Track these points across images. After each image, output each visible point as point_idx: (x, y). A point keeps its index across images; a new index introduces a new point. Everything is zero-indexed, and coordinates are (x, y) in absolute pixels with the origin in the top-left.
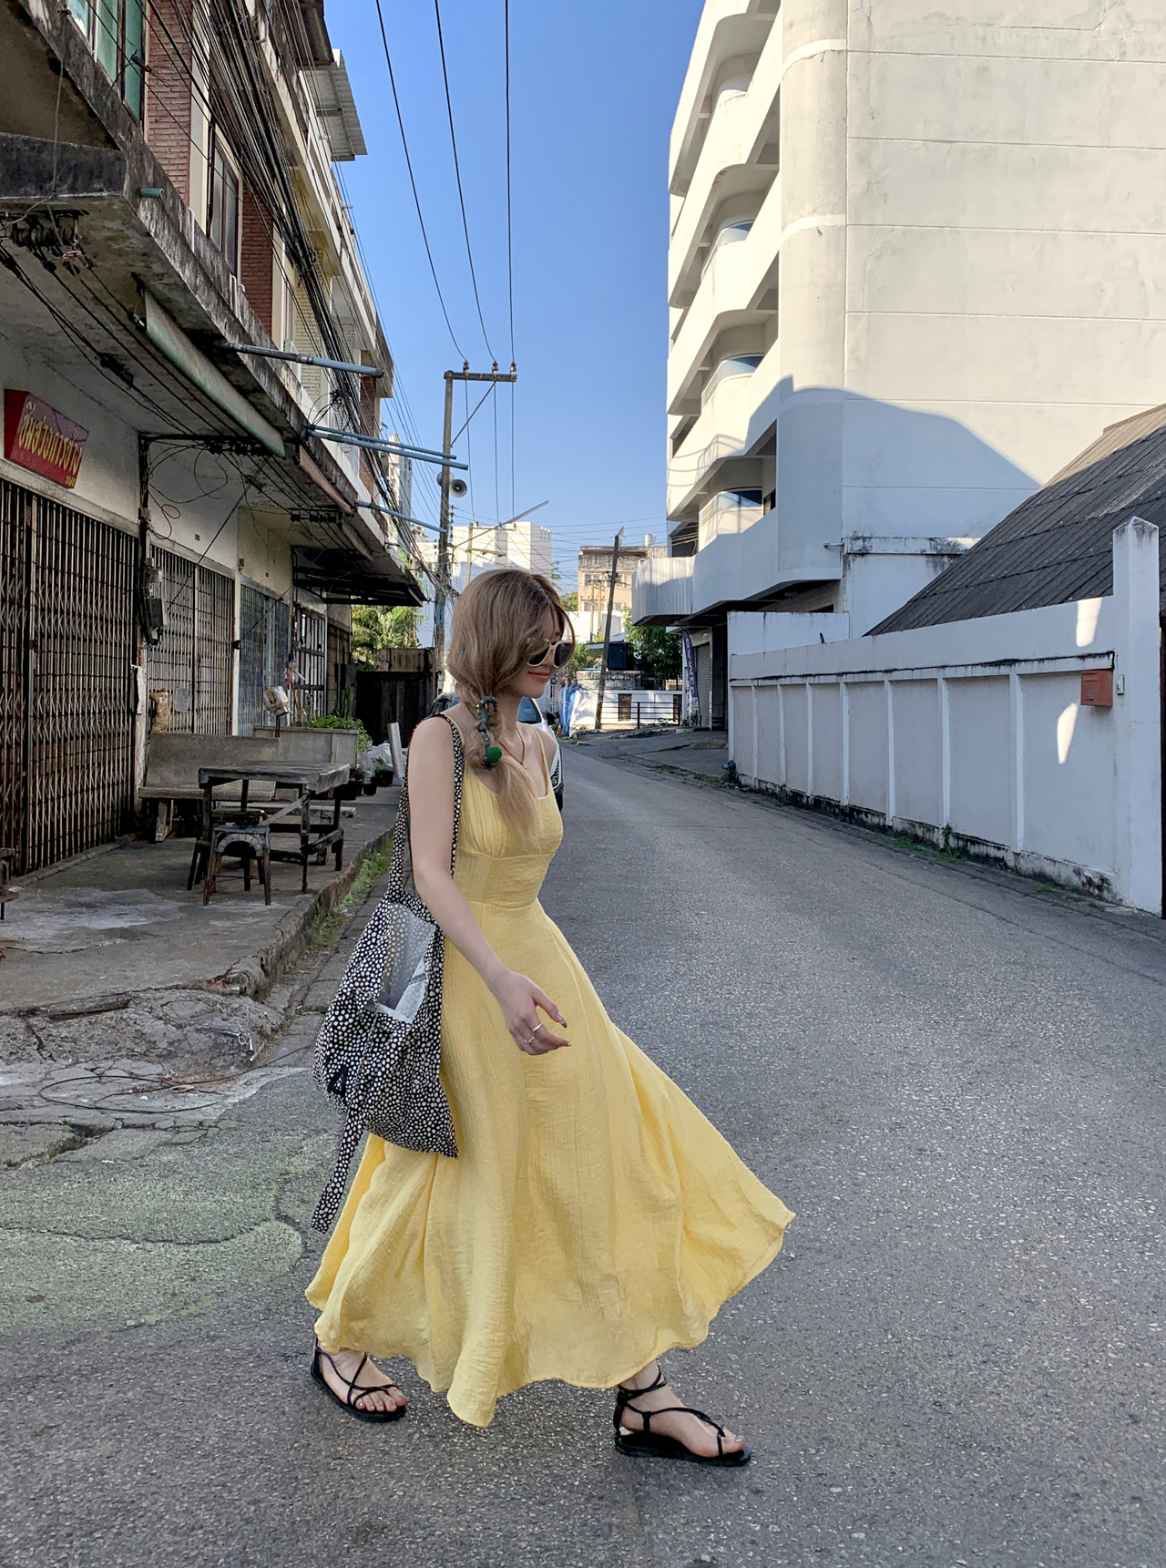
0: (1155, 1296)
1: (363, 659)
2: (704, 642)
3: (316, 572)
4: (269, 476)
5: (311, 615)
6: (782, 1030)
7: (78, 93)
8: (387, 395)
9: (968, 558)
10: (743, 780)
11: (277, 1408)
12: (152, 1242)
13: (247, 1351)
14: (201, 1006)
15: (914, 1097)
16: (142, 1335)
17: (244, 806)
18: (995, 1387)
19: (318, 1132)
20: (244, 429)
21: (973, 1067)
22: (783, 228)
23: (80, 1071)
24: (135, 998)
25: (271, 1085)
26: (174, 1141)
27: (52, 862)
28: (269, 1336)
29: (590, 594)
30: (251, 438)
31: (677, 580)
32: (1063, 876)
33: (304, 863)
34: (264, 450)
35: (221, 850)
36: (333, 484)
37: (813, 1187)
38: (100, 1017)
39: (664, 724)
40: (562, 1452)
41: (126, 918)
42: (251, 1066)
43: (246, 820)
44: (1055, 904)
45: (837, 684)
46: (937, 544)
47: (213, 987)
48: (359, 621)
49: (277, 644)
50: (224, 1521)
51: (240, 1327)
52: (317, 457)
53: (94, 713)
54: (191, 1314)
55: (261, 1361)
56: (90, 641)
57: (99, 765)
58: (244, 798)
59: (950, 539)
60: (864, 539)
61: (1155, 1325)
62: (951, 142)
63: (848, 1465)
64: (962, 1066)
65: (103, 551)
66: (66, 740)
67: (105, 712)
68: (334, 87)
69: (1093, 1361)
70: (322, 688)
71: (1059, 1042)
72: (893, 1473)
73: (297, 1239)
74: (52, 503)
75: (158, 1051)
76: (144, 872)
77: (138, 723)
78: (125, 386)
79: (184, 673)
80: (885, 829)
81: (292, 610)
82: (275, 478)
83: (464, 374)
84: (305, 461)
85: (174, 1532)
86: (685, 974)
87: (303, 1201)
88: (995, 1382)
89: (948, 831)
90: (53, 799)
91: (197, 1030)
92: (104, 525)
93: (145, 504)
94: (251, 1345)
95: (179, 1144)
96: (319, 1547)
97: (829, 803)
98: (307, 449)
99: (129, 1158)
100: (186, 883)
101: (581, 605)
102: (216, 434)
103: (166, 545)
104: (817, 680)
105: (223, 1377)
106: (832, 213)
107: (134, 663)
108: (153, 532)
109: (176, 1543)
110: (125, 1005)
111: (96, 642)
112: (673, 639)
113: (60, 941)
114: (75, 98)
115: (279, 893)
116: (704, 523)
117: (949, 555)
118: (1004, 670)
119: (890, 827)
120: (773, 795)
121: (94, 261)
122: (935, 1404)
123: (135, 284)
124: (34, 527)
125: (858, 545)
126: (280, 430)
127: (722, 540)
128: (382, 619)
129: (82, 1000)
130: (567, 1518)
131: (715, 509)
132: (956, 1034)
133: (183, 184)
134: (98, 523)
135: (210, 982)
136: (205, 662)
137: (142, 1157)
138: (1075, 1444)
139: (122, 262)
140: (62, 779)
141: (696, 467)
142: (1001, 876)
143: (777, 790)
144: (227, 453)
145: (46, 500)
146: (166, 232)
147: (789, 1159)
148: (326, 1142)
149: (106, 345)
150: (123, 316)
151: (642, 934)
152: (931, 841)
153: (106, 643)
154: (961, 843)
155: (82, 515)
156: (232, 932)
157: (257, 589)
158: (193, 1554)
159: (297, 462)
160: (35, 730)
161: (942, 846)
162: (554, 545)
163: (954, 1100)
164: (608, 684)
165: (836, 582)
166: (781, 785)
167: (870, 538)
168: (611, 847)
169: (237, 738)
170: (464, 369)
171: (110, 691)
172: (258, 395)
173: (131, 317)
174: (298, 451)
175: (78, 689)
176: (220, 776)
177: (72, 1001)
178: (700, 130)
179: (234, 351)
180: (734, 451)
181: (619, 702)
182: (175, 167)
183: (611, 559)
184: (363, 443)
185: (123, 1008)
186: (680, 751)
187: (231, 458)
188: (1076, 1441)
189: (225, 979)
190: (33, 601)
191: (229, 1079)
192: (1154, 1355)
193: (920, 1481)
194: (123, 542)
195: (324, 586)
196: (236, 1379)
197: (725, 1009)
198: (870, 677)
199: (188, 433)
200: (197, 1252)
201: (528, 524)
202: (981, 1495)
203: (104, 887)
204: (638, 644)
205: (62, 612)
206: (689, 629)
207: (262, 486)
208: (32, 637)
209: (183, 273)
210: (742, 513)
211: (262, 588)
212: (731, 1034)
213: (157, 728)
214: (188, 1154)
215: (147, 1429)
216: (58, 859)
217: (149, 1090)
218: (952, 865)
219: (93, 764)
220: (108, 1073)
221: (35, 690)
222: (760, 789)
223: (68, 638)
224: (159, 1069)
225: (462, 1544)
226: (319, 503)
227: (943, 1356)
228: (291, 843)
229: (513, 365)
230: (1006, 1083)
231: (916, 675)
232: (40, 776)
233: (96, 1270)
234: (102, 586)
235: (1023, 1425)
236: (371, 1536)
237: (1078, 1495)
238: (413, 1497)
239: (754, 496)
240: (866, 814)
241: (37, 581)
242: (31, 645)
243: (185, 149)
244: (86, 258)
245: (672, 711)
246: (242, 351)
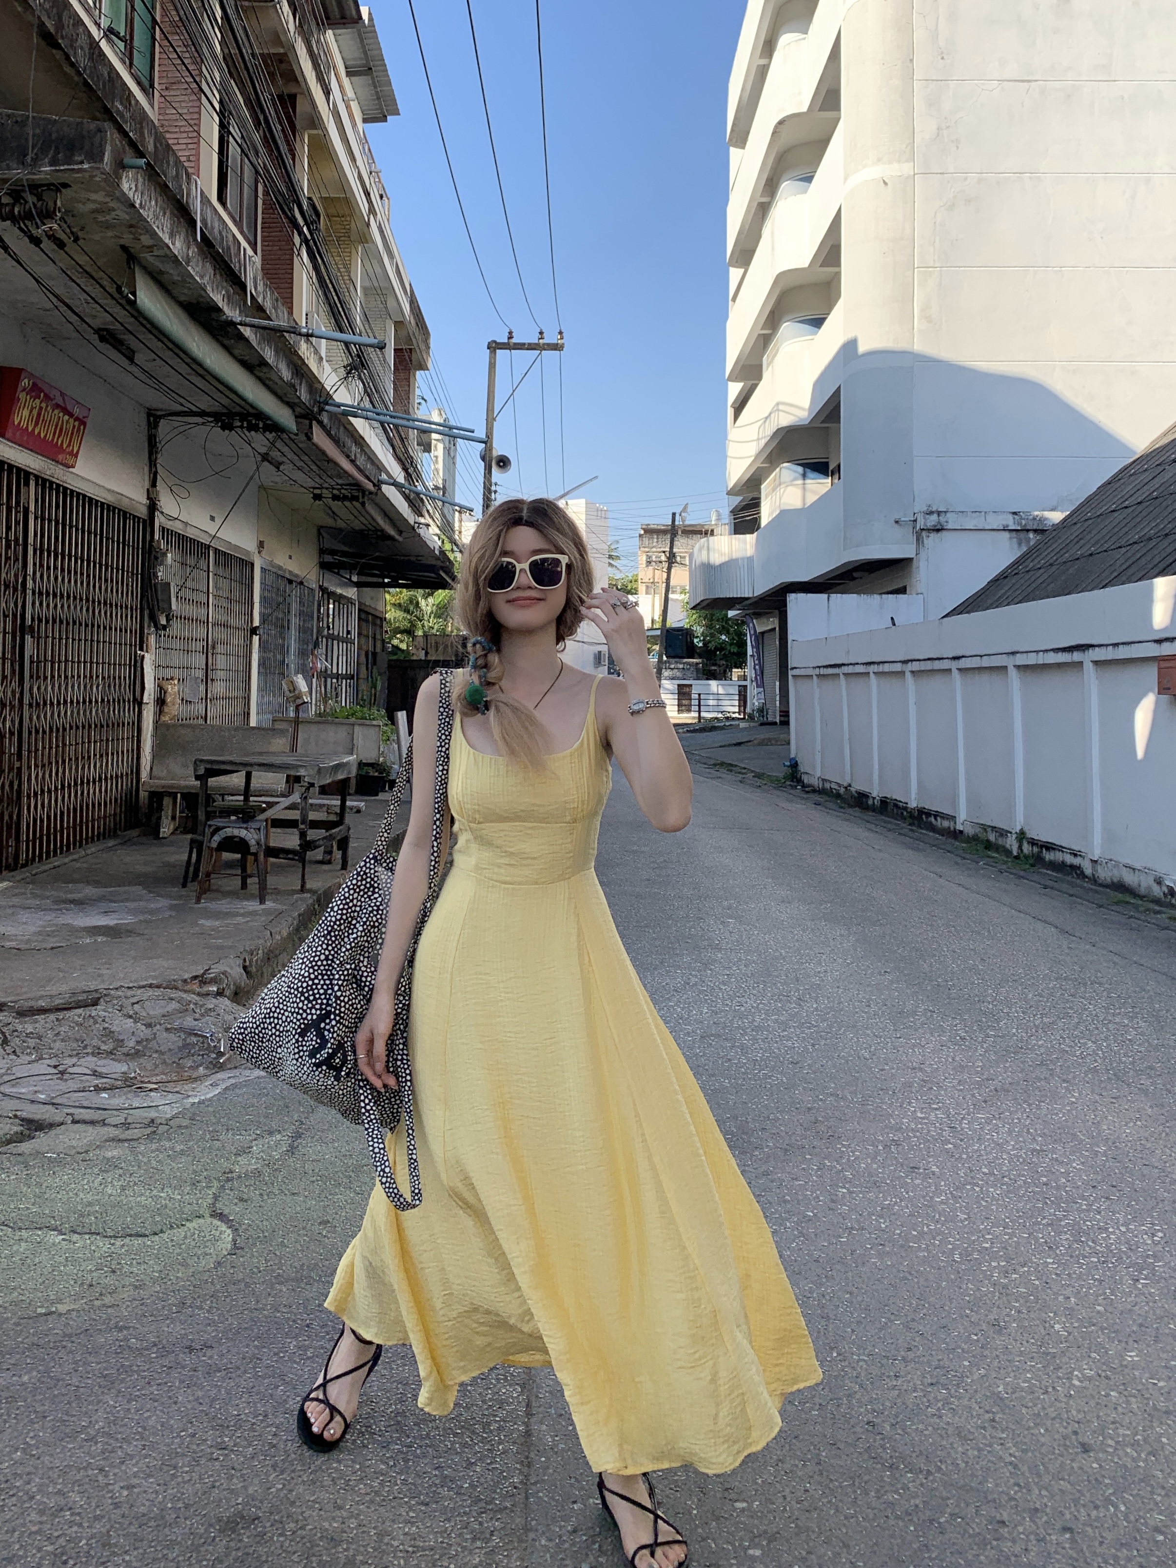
0: (1141, 1325)
1: (403, 646)
2: (770, 627)
3: (344, 554)
4: (283, 451)
5: (339, 599)
6: (789, 1044)
7: (72, 65)
8: (422, 367)
9: (1054, 533)
10: (806, 779)
11: (170, 1398)
12: (79, 1234)
13: (154, 1342)
14: (174, 1005)
15: (919, 1115)
16: (51, 1321)
17: (246, 799)
18: (939, 1409)
19: (271, 1133)
20: (252, 406)
21: (992, 1085)
22: (846, 179)
23: (42, 1067)
24: (105, 995)
25: (235, 1086)
26: (122, 1137)
27: (48, 857)
28: (178, 1329)
29: (651, 576)
30: (260, 415)
31: (737, 560)
32: (1144, 884)
33: (303, 861)
34: (274, 427)
35: (214, 845)
36: (353, 462)
37: (785, 1201)
38: (68, 1014)
39: (727, 718)
40: (457, 1453)
41: (114, 916)
42: (221, 1067)
43: (247, 814)
44: (1131, 917)
45: (903, 673)
46: (1021, 519)
47: (188, 987)
48: (399, 606)
49: (302, 630)
50: (93, 1504)
51: (151, 1319)
52: (333, 433)
53: (97, 702)
54: (104, 1305)
55: (164, 1352)
56: (93, 626)
57: (101, 756)
58: (247, 792)
59: (1036, 513)
60: (939, 513)
61: (1133, 1354)
62: (1029, 81)
63: (759, 1481)
64: (980, 1085)
65: (108, 533)
66: (64, 729)
67: (109, 701)
68: (363, 46)
69: (1054, 1388)
70: (352, 677)
71: (1096, 1061)
72: (806, 1491)
73: (228, 1235)
74: (51, 483)
75: (125, 1050)
76: (140, 869)
77: (145, 713)
78: (125, 362)
79: (199, 660)
80: (957, 835)
81: (318, 594)
82: (290, 455)
83: (508, 344)
84: (319, 437)
85: (42, 1512)
86: (695, 984)
87: (241, 1200)
88: (940, 1405)
89: (1022, 836)
90: (49, 791)
91: (167, 1029)
92: (109, 506)
93: (154, 484)
94: (158, 1337)
95: (126, 1140)
96: (185, 1534)
97: (896, 804)
98: (320, 423)
99: (73, 1152)
100: (182, 881)
101: (642, 588)
102: (225, 411)
103: (177, 527)
104: (881, 668)
105: (122, 1366)
106: (899, 161)
107: (141, 649)
108: (162, 513)
109: (41, 1523)
110: (95, 1003)
111: (99, 627)
112: (737, 625)
113: (41, 938)
114: (68, 69)
115: (277, 892)
116: (766, 498)
117: (1035, 531)
118: (1076, 656)
119: (961, 832)
120: (838, 796)
121: (80, 234)
122: (868, 1423)
123: (125, 256)
124: (32, 508)
125: (933, 520)
126: (291, 405)
127: (784, 516)
128: (423, 603)
129: (51, 996)
130: (449, 1520)
131: (777, 482)
132: (980, 1051)
133: (193, 152)
134: (102, 504)
135: (185, 981)
136: (220, 648)
137: (86, 1152)
138: (1013, 1470)
139: (110, 234)
140: (60, 770)
141: (756, 438)
142: (1077, 886)
143: (842, 790)
144: (238, 430)
145: (44, 480)
146: (153, 203)
147: (766, 1174)
148: (278, 1143)
149: (101, 319)
150: (113, 290)
151: (658, 943)
152: (1004, 847)
153: (111, 629)
154: (1036, 849)
155: (84, 496)
156: (220, 931)
157: (280, 573)
158: (56, 1534)
159: (309, 438)
160: (31, 719)
161: (1015, 853)
162: (610, 523)
163: (963, 1118)
164: (666, 673)
165: (910, 560)
166: (845, 784)
167: (945, 512)
168: (643, 849)
169: (253, 728)
170: (509, 338)
171: (114, 678)
172: (265, 370)
173: (119, 289)
174: (311, 427)
175: (79, 677)
176: (216, 767)
177: (41, 997)
178: (760, 75)
179: (233, 324)
180: (797, 419)
181: (679, 694)
182: (185, 135)
183: (669, 536)
184: (381, 418)
185: (93, 1005)
186: (743, 747)
187: (243, 436)
188: (1015, 1467)
189: (201, 979)
190: (30, 584)
191: (196, 1079)
192: (1124, 1384)
193: (834, 1500)
194: (130, 523)
195: (351, 568)
196: (135, 1368)
197: (731, 1021)
198: (937, 665)
199: (194, 409)
200: (123, 1245)
201: (583, 501)
202: (897, 1518)
203: (97, 884)
204: (699, 630)
205: (62, 596)
206: (754, 614)
207: (280, 464)
208: (29, 622)
209: (173, 244)
210: (807, 486)
211: (285, 571)
212: (732, 1047)
213: (166, 718)
214: (132, 1150)
215: (35, 1412)
216: (55, 855)
217: (112, 1088)
218: (1022, 873)
219: (95, 755)
220: (70, 1070)
221: (31, 677)
222: (824, 789)
223: (68, 624)
224: (125, 1068)
225: (332, 1539)
226: (340, 481)
227: (889, 1377)
228: (290, 840)
229: (561, 333)
230: (1025, 1102)
231: (986, 662)
232: (36, 766)
233: (16, 1259)
234: (106, 570)
235: (960, 1449)
236: (240, 1526)
237: (1003, 1522)
238: (291, 1491)
239: (821, 468)
240: (936, 816)
241: (35, 564)
242: (27, 629)
243: (196, 116)
244: (72, 233)
245: (737, 703)
246: (241, 324)
